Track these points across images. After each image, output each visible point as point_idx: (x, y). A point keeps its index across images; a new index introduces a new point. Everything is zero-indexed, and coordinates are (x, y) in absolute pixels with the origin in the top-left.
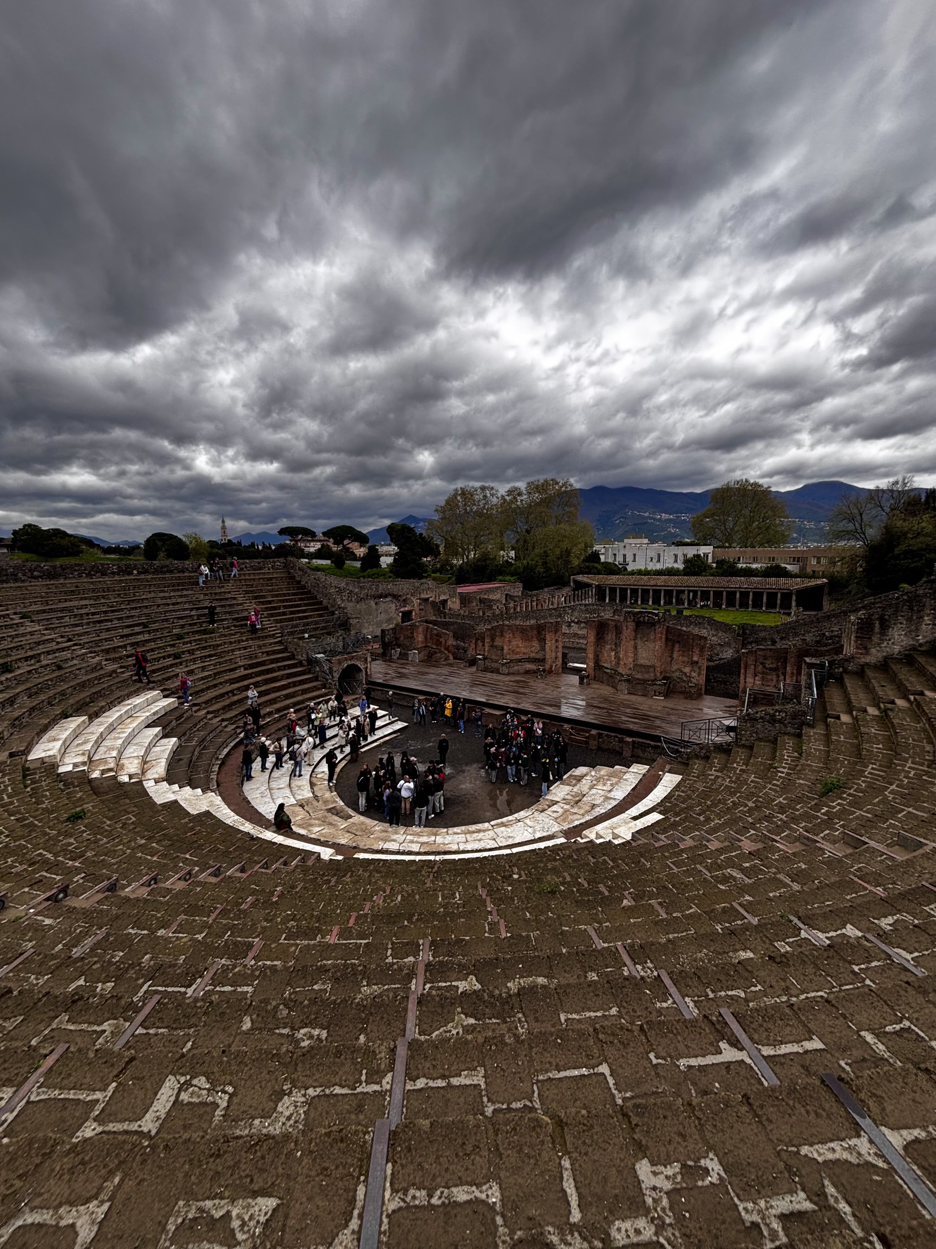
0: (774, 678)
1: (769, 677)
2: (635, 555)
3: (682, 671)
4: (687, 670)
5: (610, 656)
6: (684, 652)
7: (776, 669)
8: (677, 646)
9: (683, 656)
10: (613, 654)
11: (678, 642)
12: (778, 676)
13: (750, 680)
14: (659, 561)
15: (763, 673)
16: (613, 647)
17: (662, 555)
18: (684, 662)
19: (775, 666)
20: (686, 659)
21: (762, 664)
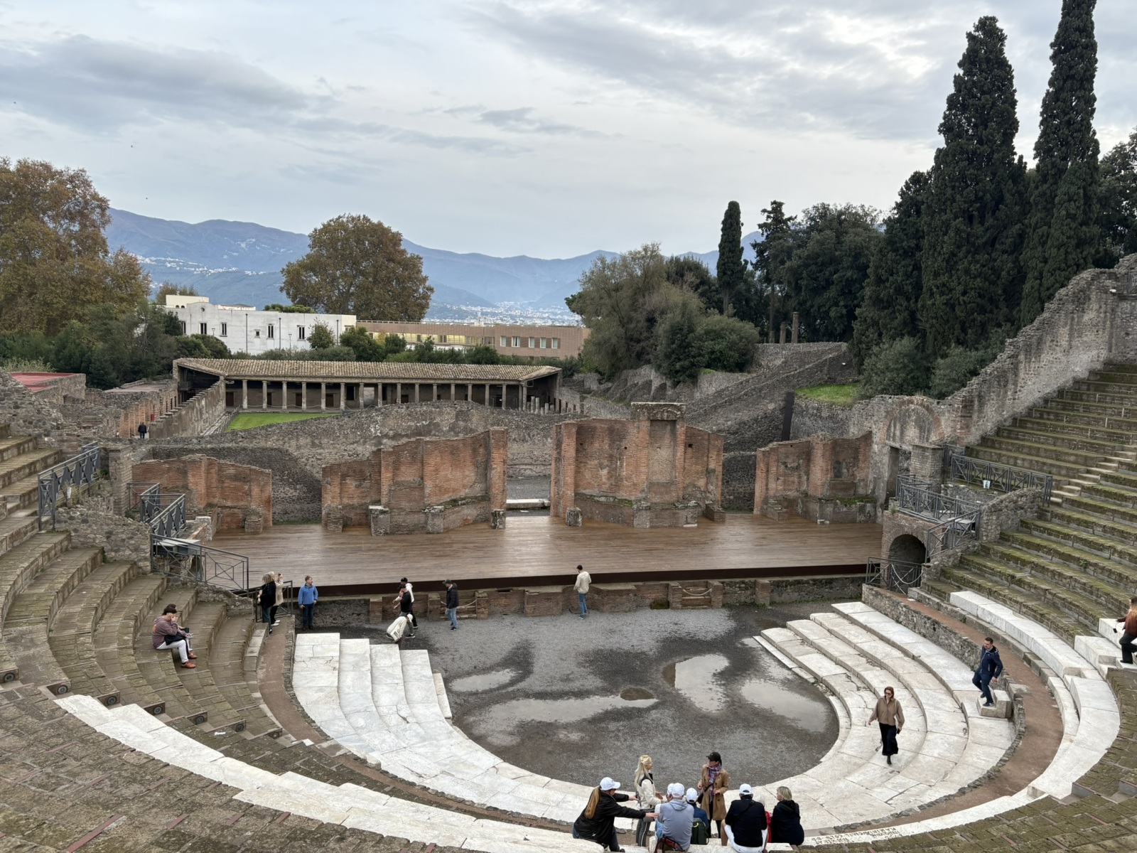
0: (796, 480)
1: (791, 479)
2: (224, 326)
3: (695, 486)
4: (701, 483)
5: (597, 476)
6: (697, 458)
7: (797, 468)
8: (689, 450)
9: (696, 464)
10: (605, 472)
11: (690, 446)
12: (800, 477)
13: (772, 485)
14: (271, 334)
15: (785, 475)
16: (606, 462)
17: (276, 326)
18: (697, 473)
19: (796, 464)
20: (699, 468)
21: (785, 464)
